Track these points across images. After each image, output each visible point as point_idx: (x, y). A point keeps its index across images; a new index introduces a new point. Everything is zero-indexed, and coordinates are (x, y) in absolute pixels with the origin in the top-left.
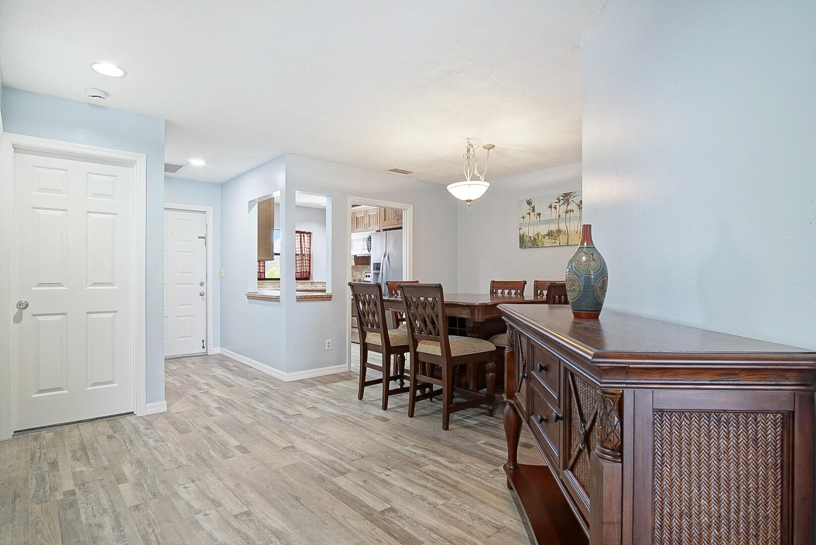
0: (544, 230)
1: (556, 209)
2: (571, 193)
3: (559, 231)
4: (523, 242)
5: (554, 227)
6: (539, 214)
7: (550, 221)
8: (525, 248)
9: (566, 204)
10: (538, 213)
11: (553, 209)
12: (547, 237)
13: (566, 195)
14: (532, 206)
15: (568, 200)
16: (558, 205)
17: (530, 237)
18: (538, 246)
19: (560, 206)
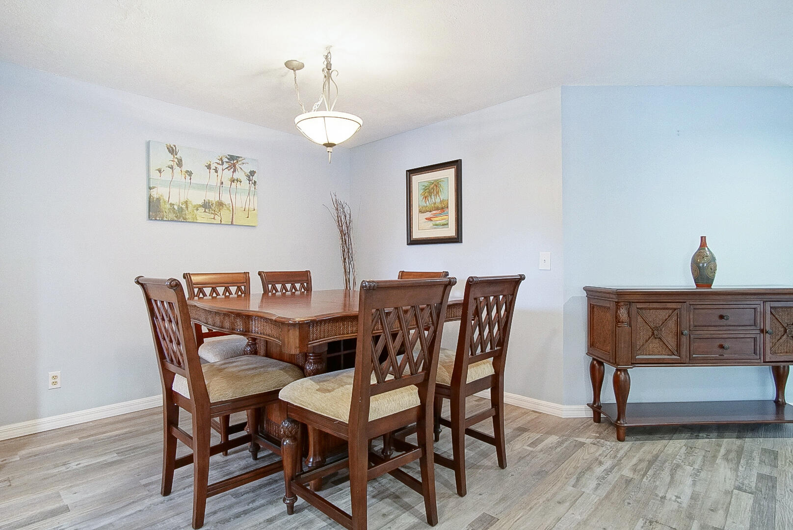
0: (197, 198)
1: (216, 172)
2: (239, 157)
3: (220, 204)
4: (154, 209)
5: (213, 197)
6: (190, 173)
7: (207, 187)
8: (162, 220)
9: (232, 170)
10: (187, 172)
11: (212, 171)
12: (202, 210)
13: (232, 158)
14: (178, 156)
15: (234, 165)
16: (220, 168)
17: (172, 205)
18: (185, 221)
19: (223, 170)
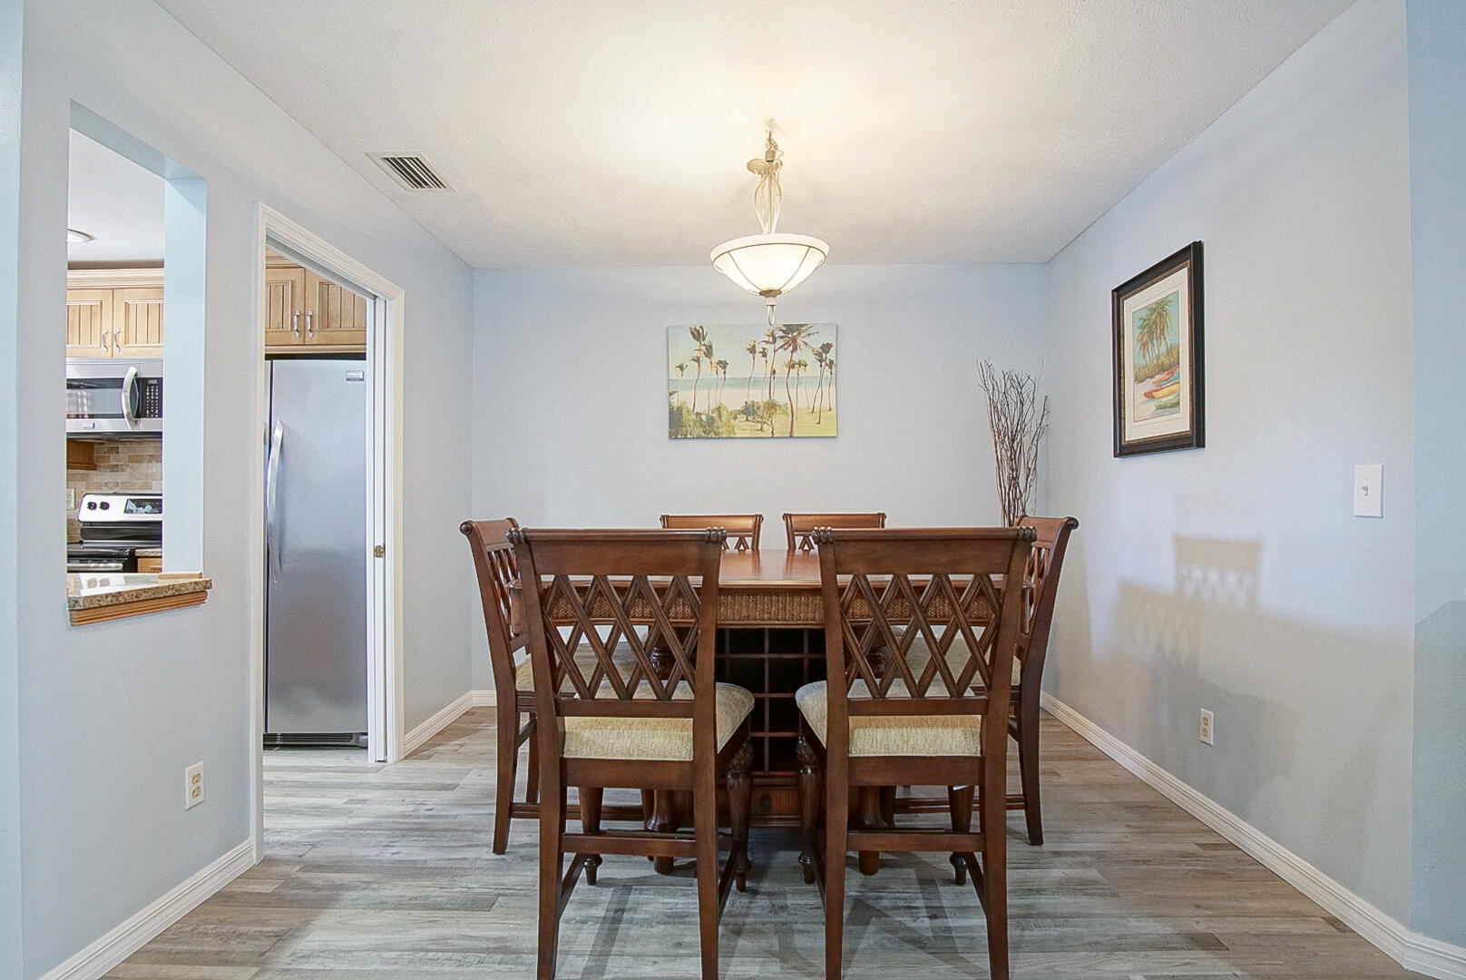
0: (734, 399)
1: (764, 355)
2: (802, 326)
3: (772, 406)
4: (677, 424)
5: (759, 396)
6: (723, 364)
7: (750, 382)
8: (685, 438)
9: (791, 348)
10: (720, 362)
11: (758, 356)
12: (742, 418)
13: (790, 329)
14: (706, 342)
15: (794, 340)
16: (770, 348)
17: (698, 414)
18: (718, 437)
19: (775, 351)
